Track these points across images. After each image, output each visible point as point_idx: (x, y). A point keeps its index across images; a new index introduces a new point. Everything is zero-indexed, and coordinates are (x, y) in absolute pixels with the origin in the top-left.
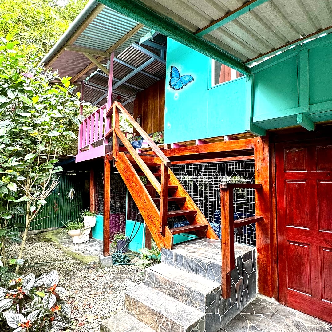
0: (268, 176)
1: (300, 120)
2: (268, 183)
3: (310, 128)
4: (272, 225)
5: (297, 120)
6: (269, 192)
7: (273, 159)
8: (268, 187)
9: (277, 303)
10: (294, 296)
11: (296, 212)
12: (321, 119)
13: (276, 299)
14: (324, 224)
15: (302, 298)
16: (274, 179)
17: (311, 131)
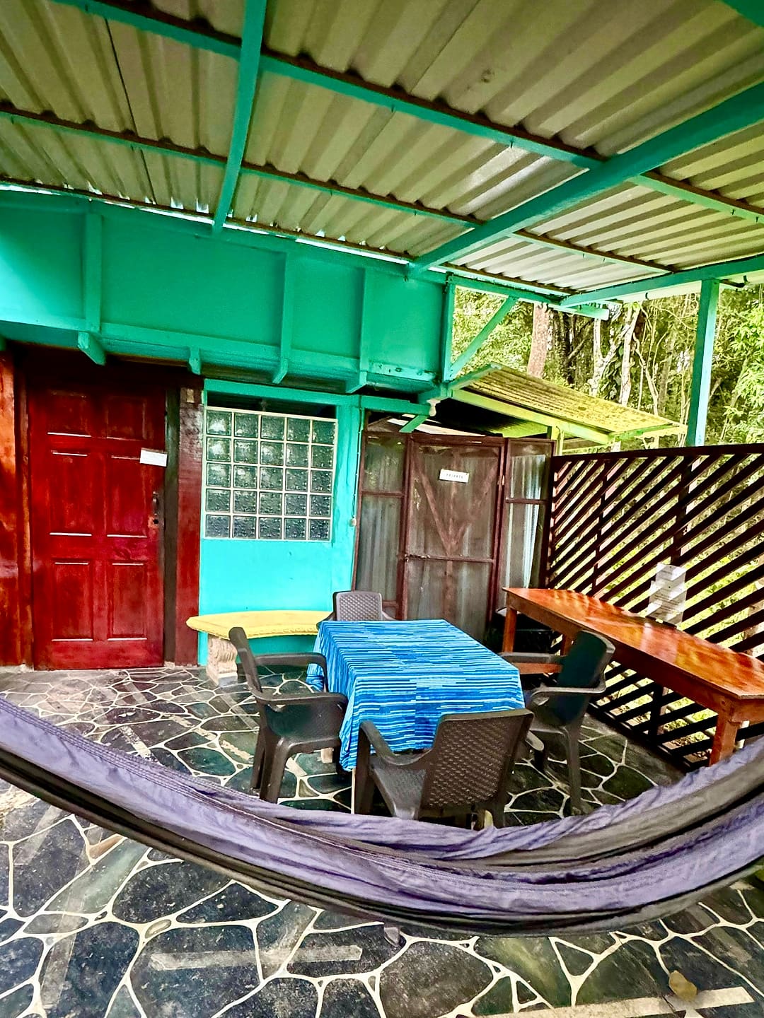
0: (13, 437)
1: (83, 344)
2: (13, 452)
3: (99, 360)
4: (21, 533)
5: (79, 342)
6: (14, 471)
7: (23, 406)
8: (13, 460)
9: (32, 670)
10: (62, 649)
11: (68, 507)
12: (118, 349)
13: (29, 665)
14: (115, 525)
15: (78, 648)
16: (25, 445)
17: (98, 366)
